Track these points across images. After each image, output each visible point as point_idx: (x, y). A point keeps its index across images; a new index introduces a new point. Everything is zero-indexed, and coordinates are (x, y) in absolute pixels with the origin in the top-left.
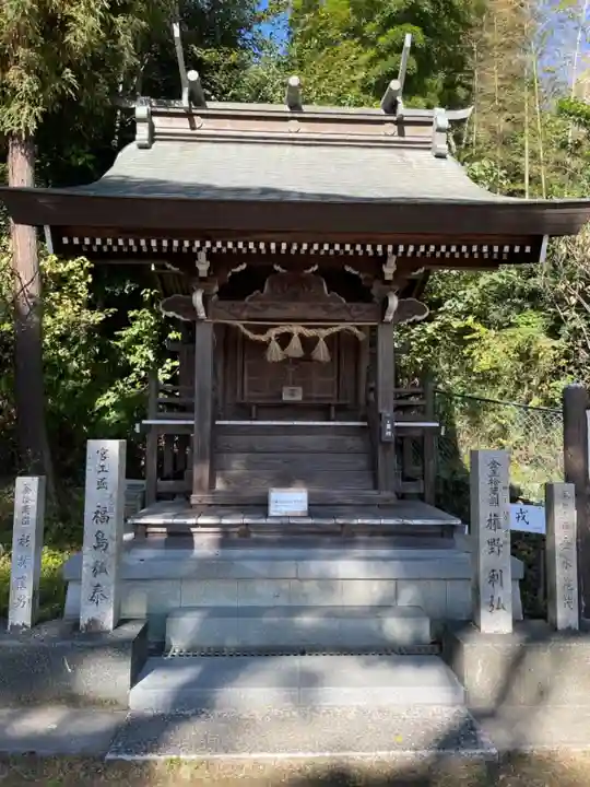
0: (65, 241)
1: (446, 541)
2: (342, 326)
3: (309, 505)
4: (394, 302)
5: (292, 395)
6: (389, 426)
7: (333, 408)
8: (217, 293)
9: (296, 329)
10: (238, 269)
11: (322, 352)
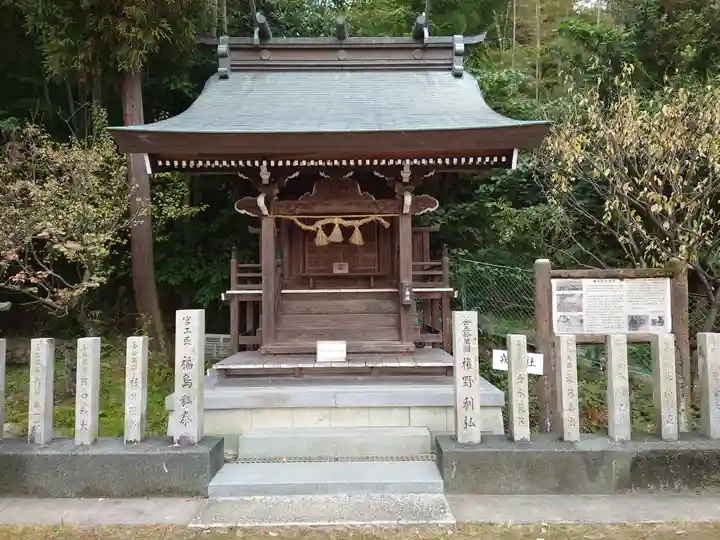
0: (160, 163)
1: (448, 378)
2: (373, 217)
3: (348, 353)
4: (408, 199)
5: (341, 269)
6: (408, 293)
7: (372, 279)
8: (278, 195)
9: (337, 220)
10: (293, 176)
11: (357, 238)
